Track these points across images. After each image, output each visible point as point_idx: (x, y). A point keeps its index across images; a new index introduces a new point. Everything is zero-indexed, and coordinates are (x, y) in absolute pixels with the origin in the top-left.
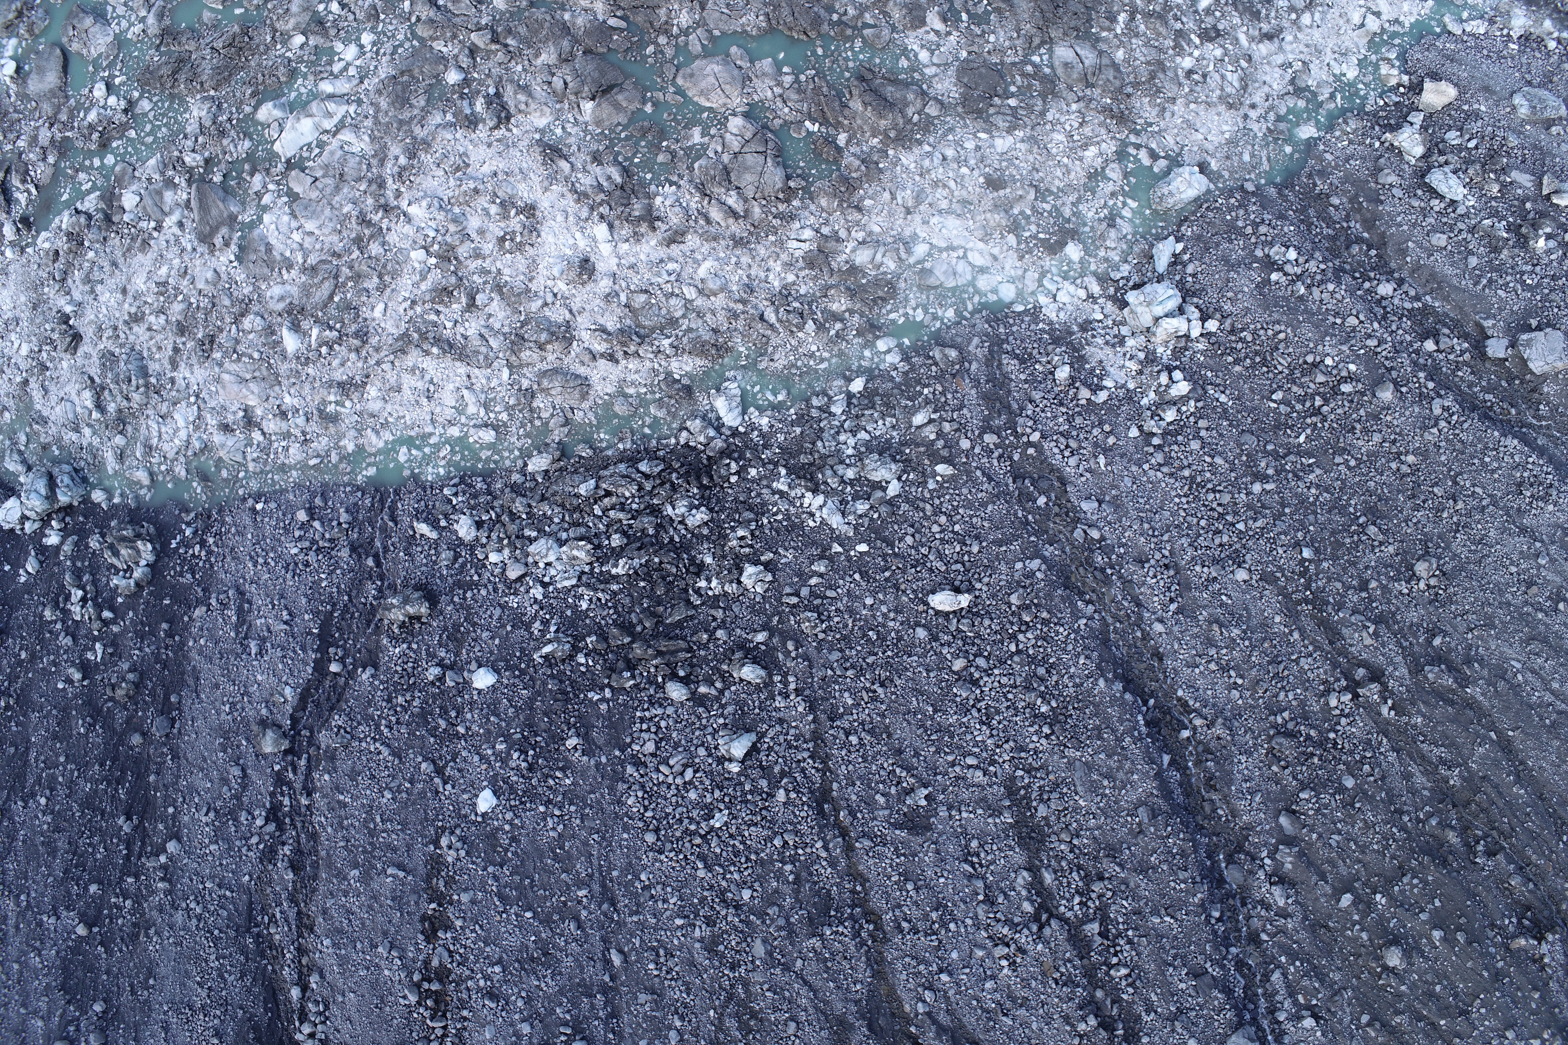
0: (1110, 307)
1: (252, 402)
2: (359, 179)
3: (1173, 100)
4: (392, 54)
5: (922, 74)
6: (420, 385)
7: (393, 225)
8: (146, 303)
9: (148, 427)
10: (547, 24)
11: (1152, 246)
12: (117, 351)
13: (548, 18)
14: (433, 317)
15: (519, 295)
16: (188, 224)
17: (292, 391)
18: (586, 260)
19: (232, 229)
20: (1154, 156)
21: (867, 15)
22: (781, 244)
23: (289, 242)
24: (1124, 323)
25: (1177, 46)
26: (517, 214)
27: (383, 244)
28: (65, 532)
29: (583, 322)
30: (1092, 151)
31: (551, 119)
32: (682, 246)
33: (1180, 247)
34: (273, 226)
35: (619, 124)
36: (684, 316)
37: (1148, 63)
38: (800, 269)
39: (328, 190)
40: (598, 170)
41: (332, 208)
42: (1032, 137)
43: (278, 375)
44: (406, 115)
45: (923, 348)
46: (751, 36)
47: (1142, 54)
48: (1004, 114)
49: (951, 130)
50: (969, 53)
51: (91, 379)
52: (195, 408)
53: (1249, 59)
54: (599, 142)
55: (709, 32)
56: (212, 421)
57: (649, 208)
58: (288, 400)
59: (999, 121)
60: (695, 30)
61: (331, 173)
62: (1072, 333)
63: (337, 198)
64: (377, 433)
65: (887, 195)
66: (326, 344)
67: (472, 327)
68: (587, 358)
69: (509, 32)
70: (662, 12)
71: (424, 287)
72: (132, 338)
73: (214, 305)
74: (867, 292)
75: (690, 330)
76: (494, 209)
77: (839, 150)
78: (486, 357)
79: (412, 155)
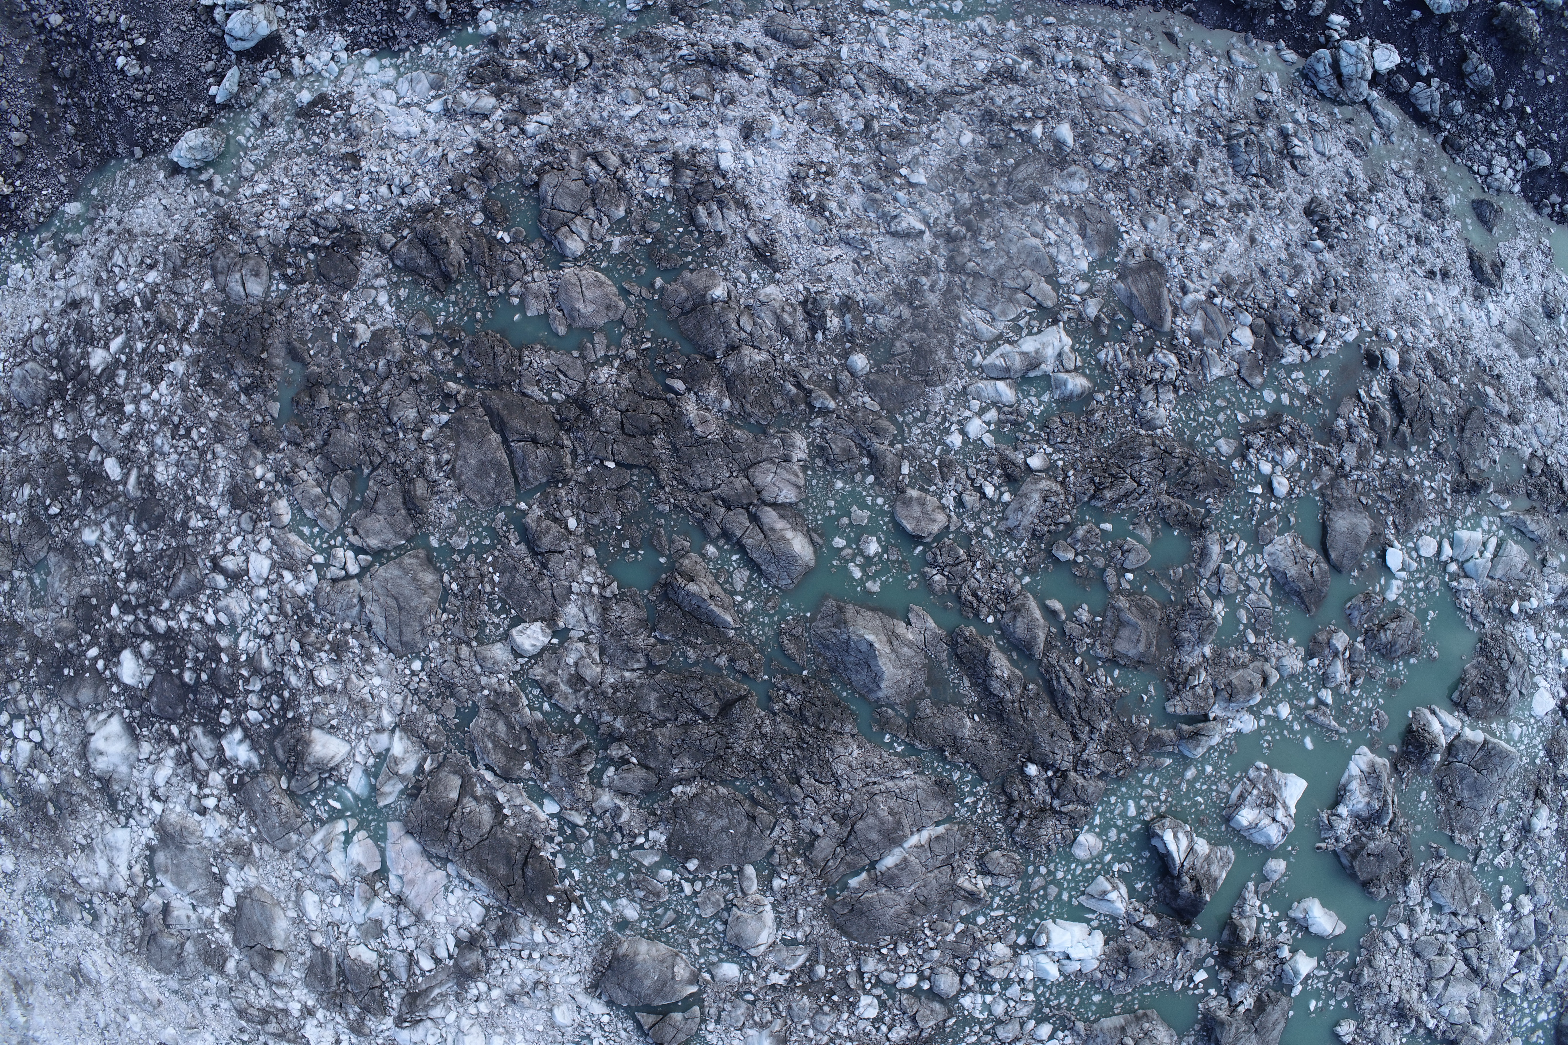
0: (288, 41)
1: (1112, 90)
2: (976, 275)
3: (176, 240)
4: (927, 412)
5: (389, 279)
6: (932, 61)
7: (944, 220)
8: (1228, 220)
9: (1230, 99)
10: (751, 399)
11: (236, 96)
12: (1262, 182)
13: (747, 406)
14: (910, 117)
15: (819, 119)
16: (1176, 288)
17: (1067, 87)
18: (746, 137)
19: (1124, 265)
20: (209, 184)
21: (424, 347)
22: (559, 124)
23: (1059, 232)
24: (280, 20)
25: (154, 293)
26: (809, 196)
27: (956, 202)
28: (1322, 22)
29: (761, 85)
30: (259, 190)
31: (761, 291)
32: (653, 136)
33: (213, 90)
34: (1077, 253)
35: (692, 271)
36: (663, 74)
37: (186, 276)
38: (546, 100)
39: (1011, 273)
40: (720, 227)
41: (1008, 253)
42: (308, 205)
43: (1082, 107)
44: (917, 335)
45: (457, 23)
46: (542, 344)
47: (188, 287)
48: (325, 228)
49: (377, 220)
50: (340, 298)
51: (1294, 167)
52: (1175, 100)
53: (98, 282)
54: (715, 257)
55: (582, 356)
56: (1156, 81)
57: (675, 175)
58: (1073, 81)
59: (332, 221)
60: (597, 362)
61: (1007, 292)
62: (327, 17)
63: (1002, 262)
64: (982, 29)
65: (451, 156)
66: (1026, 120)
67: (871, 101)
68: (762, 50)
69: (793, 402)
70: (625, 381)
71: (917, 150)
72: (1245, 189)
73: (1149, 192)
74: (493, 73)
75: (661, 61)
76: (833, 205)
77: (484, 210)
78: (860, 70)
79: (914, 285)
